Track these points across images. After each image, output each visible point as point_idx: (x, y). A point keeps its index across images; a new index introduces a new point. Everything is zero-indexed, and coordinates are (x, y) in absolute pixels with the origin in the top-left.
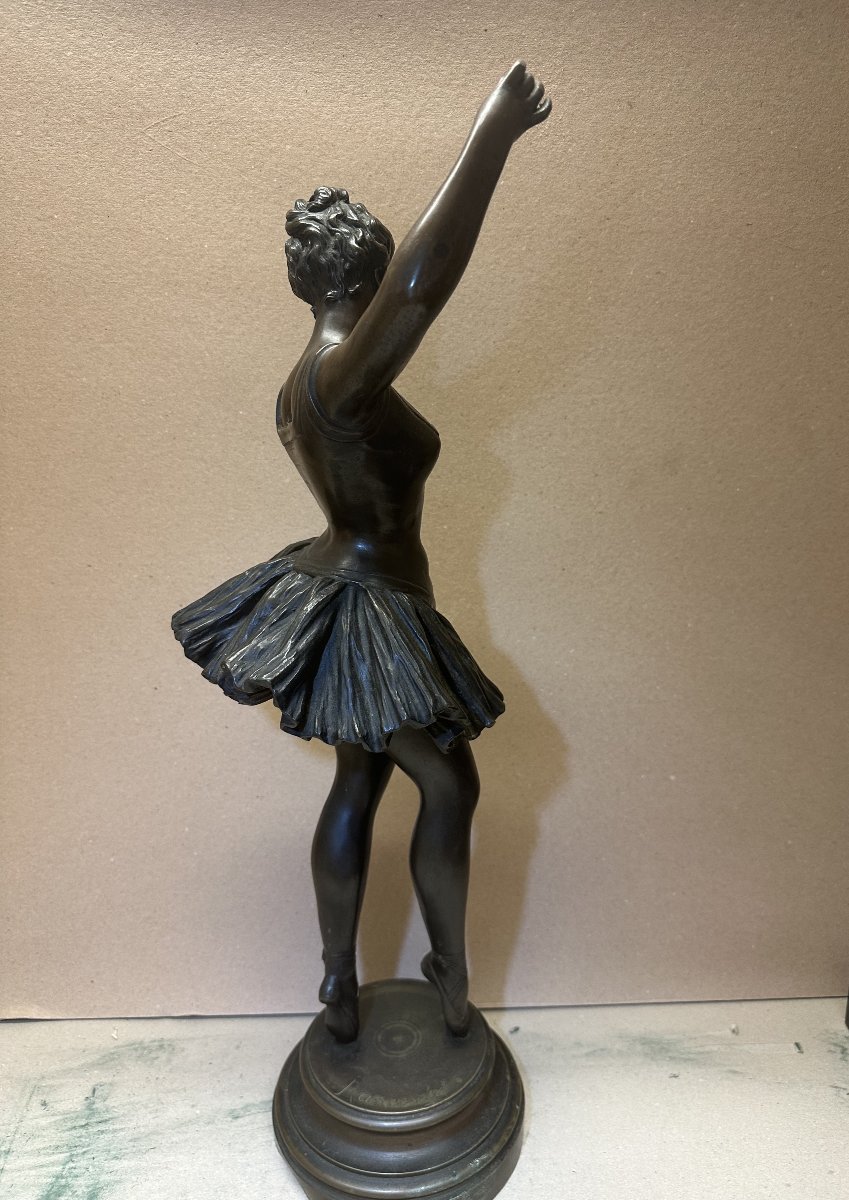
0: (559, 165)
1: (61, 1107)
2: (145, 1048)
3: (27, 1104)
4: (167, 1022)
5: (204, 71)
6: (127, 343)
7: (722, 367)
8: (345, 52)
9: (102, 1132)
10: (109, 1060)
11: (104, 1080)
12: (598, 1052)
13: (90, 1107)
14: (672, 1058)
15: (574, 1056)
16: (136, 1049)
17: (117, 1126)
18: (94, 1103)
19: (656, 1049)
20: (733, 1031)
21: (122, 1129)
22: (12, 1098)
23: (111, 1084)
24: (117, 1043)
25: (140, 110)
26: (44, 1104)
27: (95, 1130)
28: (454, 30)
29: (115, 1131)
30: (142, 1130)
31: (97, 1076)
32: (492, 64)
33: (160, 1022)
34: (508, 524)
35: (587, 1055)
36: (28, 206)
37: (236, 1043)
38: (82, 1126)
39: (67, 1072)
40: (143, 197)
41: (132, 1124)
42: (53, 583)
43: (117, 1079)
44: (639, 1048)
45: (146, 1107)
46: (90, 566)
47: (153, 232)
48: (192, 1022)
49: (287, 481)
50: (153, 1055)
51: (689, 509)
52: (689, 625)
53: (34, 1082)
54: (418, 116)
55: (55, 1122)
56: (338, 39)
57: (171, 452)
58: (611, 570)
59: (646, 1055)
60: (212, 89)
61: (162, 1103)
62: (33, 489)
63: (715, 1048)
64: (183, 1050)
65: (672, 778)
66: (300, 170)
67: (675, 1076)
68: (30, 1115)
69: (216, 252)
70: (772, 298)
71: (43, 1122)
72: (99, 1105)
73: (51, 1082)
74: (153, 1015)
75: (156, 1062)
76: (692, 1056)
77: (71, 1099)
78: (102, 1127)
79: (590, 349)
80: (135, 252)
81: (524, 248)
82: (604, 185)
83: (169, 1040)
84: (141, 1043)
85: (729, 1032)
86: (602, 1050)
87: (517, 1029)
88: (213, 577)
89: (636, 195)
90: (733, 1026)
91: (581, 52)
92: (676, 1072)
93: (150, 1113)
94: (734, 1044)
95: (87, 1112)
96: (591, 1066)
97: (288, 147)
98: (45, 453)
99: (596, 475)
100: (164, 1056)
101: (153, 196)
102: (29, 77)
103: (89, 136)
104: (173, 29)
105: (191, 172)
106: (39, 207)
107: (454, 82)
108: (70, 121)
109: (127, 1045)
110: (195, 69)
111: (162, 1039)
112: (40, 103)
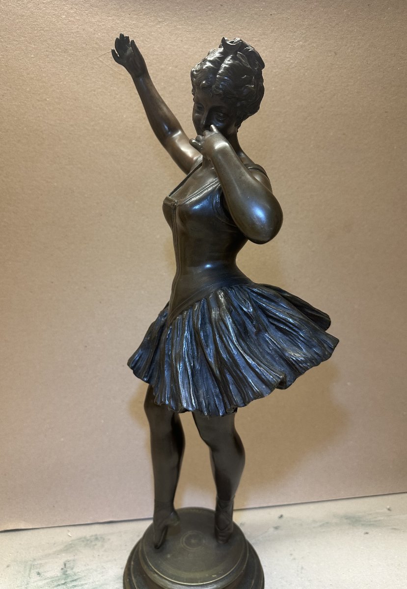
0: (300, 81)
1: (49, 575)
2: (88, 540)
3: (29, 574)
4: (97, 526)
5: (132, 28)
8: (203, 22)
9: (75, 586)
10: (69, 548)
11: (69, 559)
12: (325, 525)
13: (65, 573)
14: (363, 525)
15: (314, 527)
16: (83, 541)
17: (83, 582)
18: (66, 571)
19: (354, 521)
20: (389, 509)
21: (86, 584)
22: (20, 572)
23: (74, 560)
24: (72, 539)
25: (97, 46)
26: (39, 574)
27: (71, 585)
28: (256, 14)
29: (82, 585)
30: (97, 583)
31: (65, 557)
32: (272, 31)
33: (93, 526)
35: (321, 526)
36: (33, 94)
38: (63, 584)
39: (47, 556)
40: (94, 91)
41: (91, 581)
42: (31, 292)
43: (76, 557)
44: (345, 521)
45: (96, 571)
47: (98, 108)
48: (111, 524)
50: (93, 543)
53: (30, 563)
55: (47, 583)
56: (200, 16)
57: (99, 222)
59: (350, 524)
61: (105, 568)
63: (382, 518)
64: (109, 540)
66: (175, 79)
67: (367, 533)
68: (32, 580)
69: (130, 120)
70: (395, 148)
71: (40, 583)
72: (69, 572)
73: (39, 562)
74: (89, 522)
75: (96, 547)
76: (372, 523)
77: (53, 569)
78: (74, 583)
80: (87, 119)
81: (282, 121)
82: (321, 91)
83: (100, 535)
84: (85, 537)
85: (386, 510)
86: (327, 523)
87: (281, 516)
88: (117, 287)
89: (335, 97)
90: (388, 507)
91: (315, 27)
92: (367, 531)
93: (99, 574)
94: (391, 515)
95: (64, 576)
96: (324, 532)
97: (170, 68)
98: (31, 223)
100: (99, 544)
101: (100, 90)
102: (41, 27)
103: (70, 58)
104: (118, 7)
105: (120, 79)
106: (39, 94)
107: (254, 39)
108: (60, 50)
109: (78, 539)
110: (127, 27)
111: (96, 535)
112: (46, 41)
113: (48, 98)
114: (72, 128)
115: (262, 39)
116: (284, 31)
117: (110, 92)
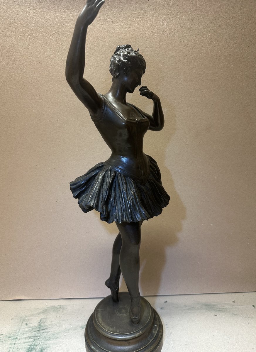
0: (171, 40)
1: (31, 325)
2: (55, 308)
3: (22, 324)
4: (62, 300)
5: (66, 18)
6: (46, 100)
7: (223, 99)
8: (107, 9)
9: (44, 332)
10: (45, 311)
11: (44, 317)
12: (191, 308)
13: (40, 325)
14: (214, 310)
15: (184, 310)
16: (53, 308)
17: (48, 331)
18: (41, 324)
19: (209, 307)
20: (233, 302)
21: (49, 332)
22: (17, 322)
23: (46, 318)
24: (47, 306)
25: (48, 30)
26: (27, 324)
27: (42, 332)
29: (47, 332)
30: (55, 332)
31: (42, 316)
32: (150, 10)
33: (60, 300)
34: (159, 149)
35: (188, 309)
36: (16, 60)
37: (82, 307)
38: (38, 331)
39: (33, 315)
40: (49, 56)
41: (53, 330)
42: (26, 171)
43: (47, 317)
44: (204, 307)
45: (56, 325)
46: (36, 166)
47: (52, 66)
48: (69, 300)
49: (93, 138)
50: (58, 310)
51: (214, 142)
52: (215, 178)
53: (24, 318)
54: (129, 27)
55: (30, 329)
57: (59, 131)
58: (191, 162)
59: (206, 309)
60: (68, 23)
61: (61, 324)
62: (20, 144)
63: (228, 307)
64: (67, 308)
65: (212, 225)
66: (95, 46)
67: (216, 315)
68: (22, 327)
70: (237, 77)
71: (26, 329)
72: (42, 325)
73: (29, 318)
74: (58, 298)
75: (59, 312)
76: (220, 309)
77: (35, 322)
78: (44, 331)
79: (182, 95)
80: (47, 72)
81: (162, 66)
82: (185, 45)
83: (62, 305)
84: (54, 306)
85: (232, 302)
86: (193, 308)
87: (166, 302)
88: (72, 168)
89: (195, 48)
90: (233, 300)
91: (177, 5)
92: (216, 314)
93: (58, 327)
94: (233, 306)
95: (39, 327)
96: (189, 313)
97: (91, 39)
98: (23, 133)
99: (185, 133)
100: (61, 310)
101: (52, 55)
102: (16, 22)
103: (33, 39)
104: (57, 6)
105: (63, 48)
106: (19, 61)
107: (139, 16)
108: (28, 35)
109: (50, 307)
110: (63, 17)
111: (61, 305)
112: (19, 30)
113: (24, 62)
114: (40, 79)
115: (144, 16)
116: (158, 10)
117: (58, 56)
